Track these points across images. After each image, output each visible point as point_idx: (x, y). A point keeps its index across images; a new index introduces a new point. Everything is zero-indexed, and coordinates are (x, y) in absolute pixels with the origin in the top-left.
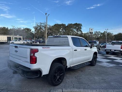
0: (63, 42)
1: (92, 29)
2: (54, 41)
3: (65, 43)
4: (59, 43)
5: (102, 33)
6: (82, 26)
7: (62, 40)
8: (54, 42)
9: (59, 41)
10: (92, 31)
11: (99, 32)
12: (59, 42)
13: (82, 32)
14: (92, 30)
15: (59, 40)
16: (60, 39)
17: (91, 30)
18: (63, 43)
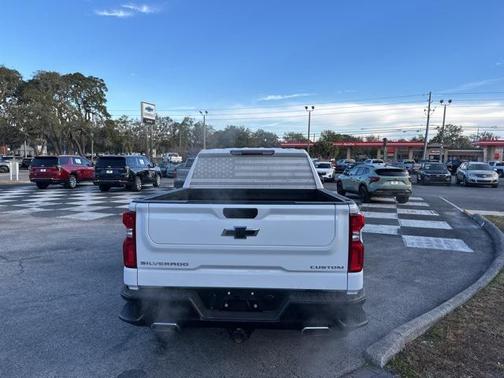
0: (287, 174)
1: (152, 107)
2: (238, 171)
3: (295, 178)
4: (267, 178)
5: (176, 125)
6: (107, 90)
7: (279, 168)
8: (237, 174)
9: (268, 171)
10: (149, 115)
11: (168, 118)
12: (264, 174)
13: (107, 115)
14: (149, 109)
15: (265, 168)
16: (273, 165)
17: (146, 111)
18: (285, 178)
